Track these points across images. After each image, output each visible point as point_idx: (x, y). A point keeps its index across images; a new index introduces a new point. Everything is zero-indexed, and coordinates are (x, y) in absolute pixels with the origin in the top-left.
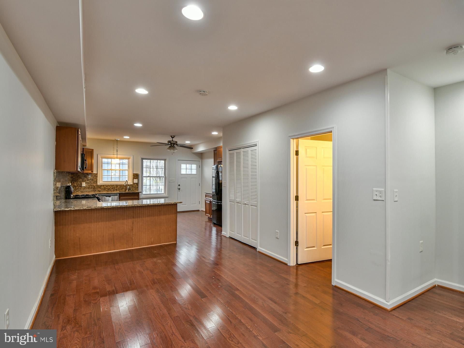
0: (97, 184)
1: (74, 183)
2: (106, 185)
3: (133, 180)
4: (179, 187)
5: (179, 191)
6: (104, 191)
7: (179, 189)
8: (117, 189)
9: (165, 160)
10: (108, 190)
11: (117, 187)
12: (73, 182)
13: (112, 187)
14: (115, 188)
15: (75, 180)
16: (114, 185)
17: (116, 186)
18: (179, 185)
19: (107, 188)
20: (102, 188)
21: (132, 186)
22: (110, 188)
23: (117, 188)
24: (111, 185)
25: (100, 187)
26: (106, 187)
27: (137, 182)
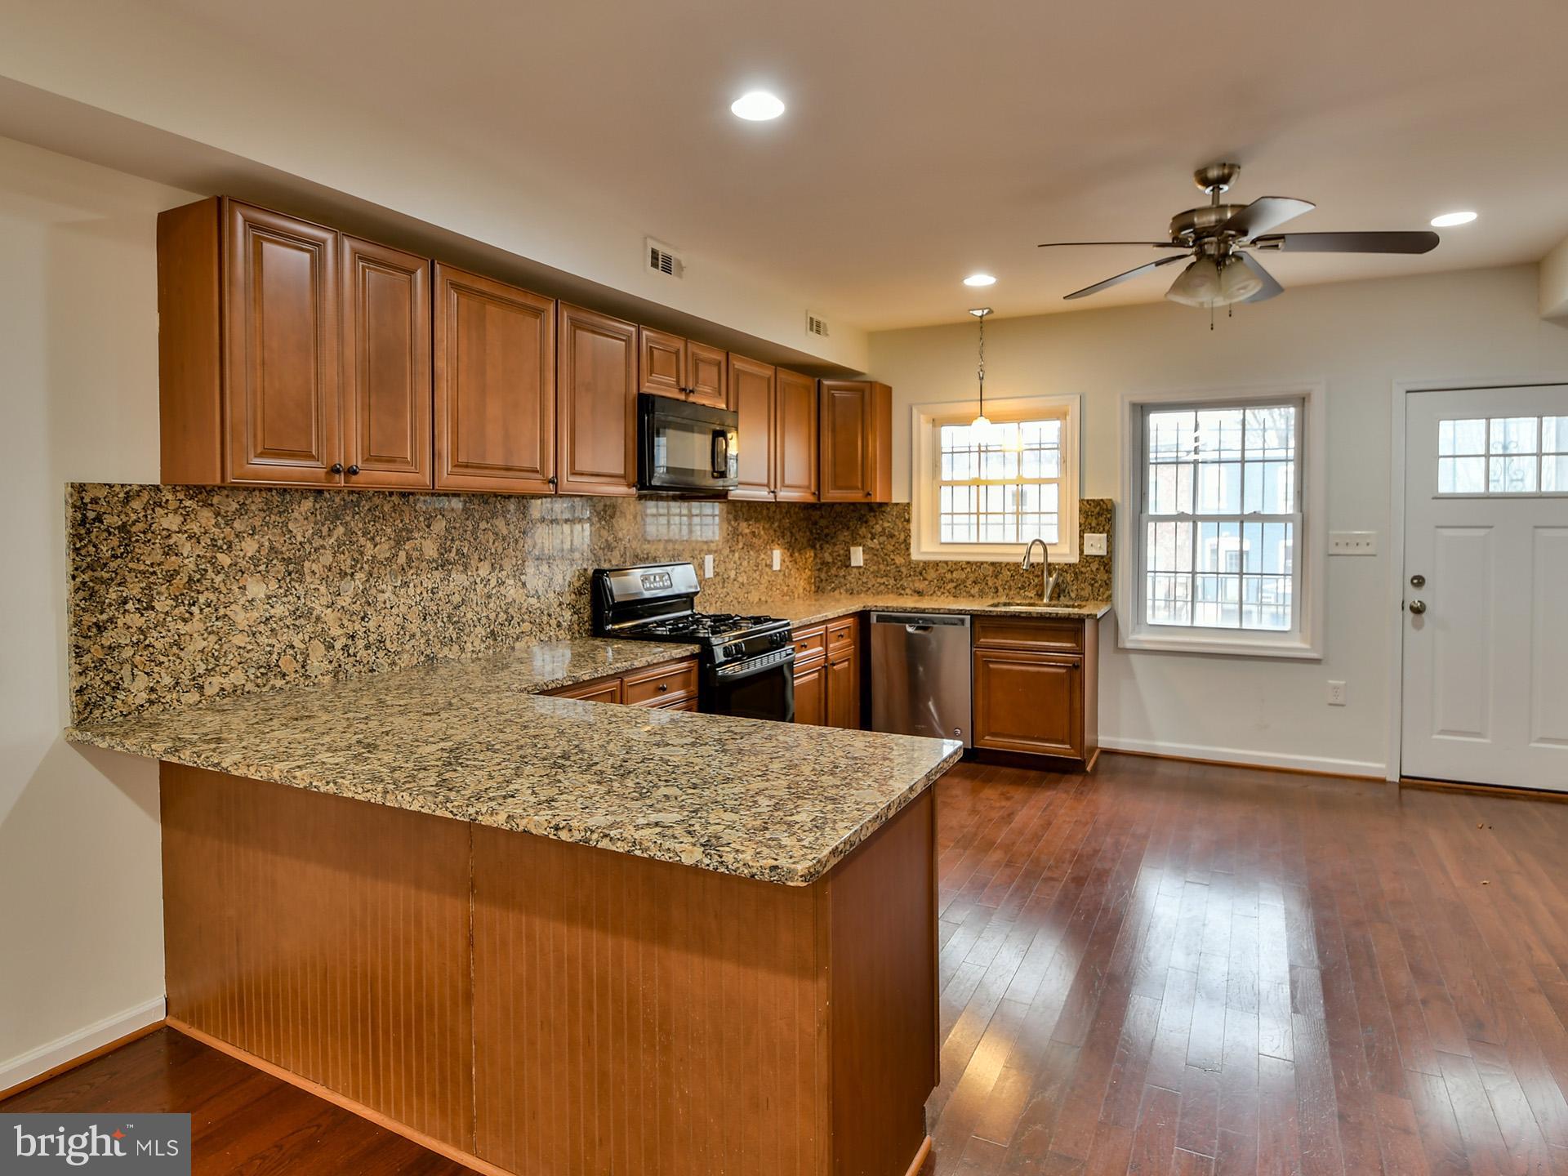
0: (909, 555)
1: (822, 548)
2: (946, 563)
3: (1081, 537)
4: (1415, 596)
5: (1418, 626)
6: (939, 594)
7: (1418, 610)
8: (996, 588)
9: (1301, 402)
10: (955, 588)
11: (996, 577)
12: (818, 546)
13: (972, 577)
14: (990, 584)
15: (827, 535)
16: (982, 563)
17: (991, 569)
18: (1419, 581)
19: (952, 581)
20: (929, 578)
21: (1076, 574)
22: (964, 581)
23: (999, 582)
24: (968, 563)
25: (921, 574)
26: (949, 576)
27: (1103, 552)
